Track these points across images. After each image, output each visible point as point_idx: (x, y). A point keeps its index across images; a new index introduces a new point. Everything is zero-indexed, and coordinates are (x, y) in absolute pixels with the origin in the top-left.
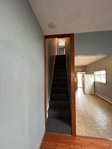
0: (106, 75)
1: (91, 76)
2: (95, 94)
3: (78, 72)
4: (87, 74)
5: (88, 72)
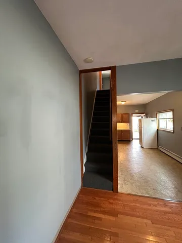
0: (173, 118)
1: (152, 121)
2: (158, 149)
3: (133, 115)
4: (147, 117)
5: (149, 115)
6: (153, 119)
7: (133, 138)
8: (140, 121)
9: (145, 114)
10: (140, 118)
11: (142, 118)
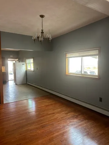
0: (33, 63)
5: (21, 60)
6: (23, 63)
7: (9, 79)
8: (14, 64)
9: (18, 59)
10: (14, 62)
11: (16, 62)
